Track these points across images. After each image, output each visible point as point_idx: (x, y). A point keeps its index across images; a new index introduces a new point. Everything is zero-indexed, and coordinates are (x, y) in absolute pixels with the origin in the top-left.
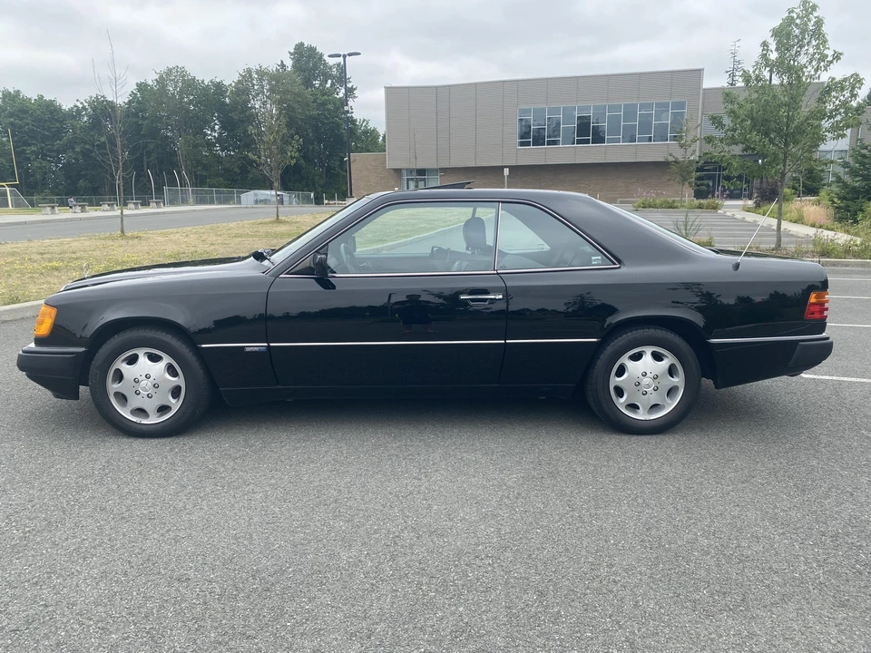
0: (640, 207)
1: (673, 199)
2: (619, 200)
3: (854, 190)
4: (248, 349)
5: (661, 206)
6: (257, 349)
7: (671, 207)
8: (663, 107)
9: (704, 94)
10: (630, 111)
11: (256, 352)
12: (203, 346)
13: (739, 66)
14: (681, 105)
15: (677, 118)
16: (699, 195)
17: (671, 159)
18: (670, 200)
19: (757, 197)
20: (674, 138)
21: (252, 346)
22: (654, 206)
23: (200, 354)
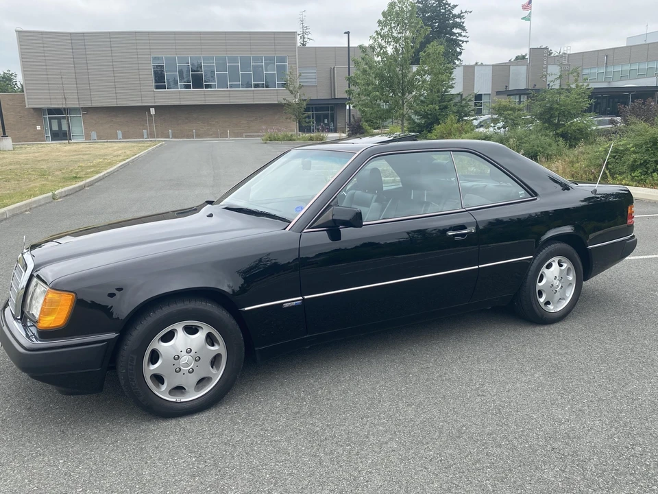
0: (267, 140)
1: (291, 133)
2: (244, 134)
3: (419, 125)
4: (286, 305)
5: (283, 140)
6: (294, 303)
7: (290, 140)
8: (270, 60)
9: (298, 51)
10: (245, 62)
11: (293, 306)
12: (246, 309)
13: (307, 31)
14: (282, 59)
15: (281, 69)
16: (302, 129)
17: (284, 102)
18: (290, 134)
19: (349, 131)
20: (283, 85)
21: (289, 302)
22: (278, 140)
23: (240, 318)
